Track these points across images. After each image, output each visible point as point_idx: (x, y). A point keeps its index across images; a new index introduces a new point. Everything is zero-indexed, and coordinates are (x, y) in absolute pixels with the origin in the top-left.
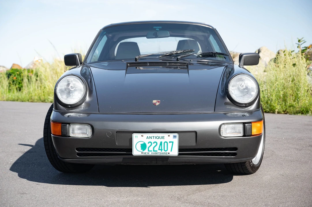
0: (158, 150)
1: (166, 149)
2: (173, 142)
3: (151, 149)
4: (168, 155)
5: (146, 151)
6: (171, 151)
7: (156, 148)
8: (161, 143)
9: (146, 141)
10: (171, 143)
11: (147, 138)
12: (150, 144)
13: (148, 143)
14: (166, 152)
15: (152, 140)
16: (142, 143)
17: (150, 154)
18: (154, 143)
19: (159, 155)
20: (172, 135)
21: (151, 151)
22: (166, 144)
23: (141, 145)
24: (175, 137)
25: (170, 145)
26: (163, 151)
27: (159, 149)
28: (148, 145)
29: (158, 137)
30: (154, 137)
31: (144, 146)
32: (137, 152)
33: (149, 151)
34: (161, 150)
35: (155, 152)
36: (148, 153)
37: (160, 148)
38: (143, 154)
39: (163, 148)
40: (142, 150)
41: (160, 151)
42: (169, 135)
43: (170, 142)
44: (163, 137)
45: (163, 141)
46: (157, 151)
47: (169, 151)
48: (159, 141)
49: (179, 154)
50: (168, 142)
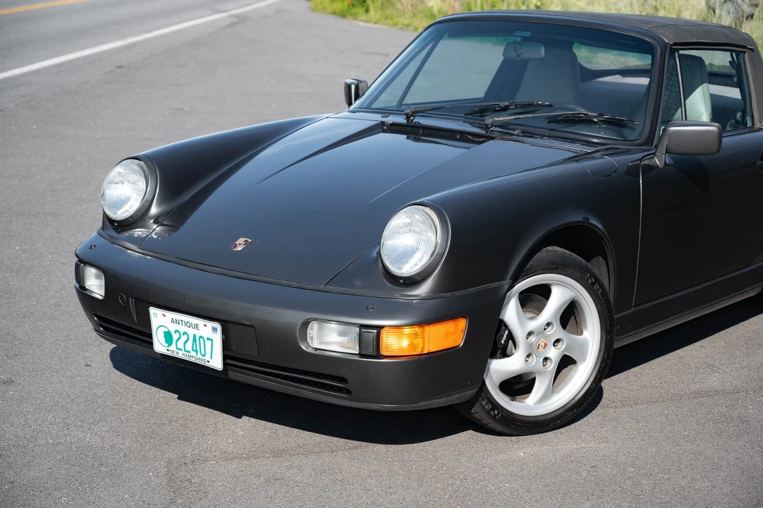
0: (190, 350)
1: (203, 353)
2: (212, 340)
3: (180, 345)
4: (207, 364)
5: (173, 347)
6: (211, 358)
7: (189, 347)
8: (195, 336)
9: (172, 328)
10: (210, 342)
11: (173, 321)
12: (178, 334)
13: (175, 333)
14: (204, 358)
15: (182, 329)
16: (166, 330)
17: (181, 355)
18: (183, 334)
19: (193, 360)
20: (211, 324)
21: (181, 350)
22: (202, 340)
23: (164, 332)
24: (215, 330)
25: (208, 343)
26: (199, 356)
27: (193, 350)
28: (175, 336)
29: (189, 325)
30: (183, 323)
31: (168, 336)
32: (160, 346)
33: (177, 349)
34: (196, 351)
35: (188, 354)
36: (178, 353)
37: (194, 348)
38: (169, 354)
39: (198, 349)
40: (167, 344)
41: (193, 354)
42: (205, 323)
43: (208, 339)
44: (196, 326)
45: (198, 334)
46: (189, 352)
47: (207, 357)
48: (191, 332)
49: (225, 369)
50: (206, 339)
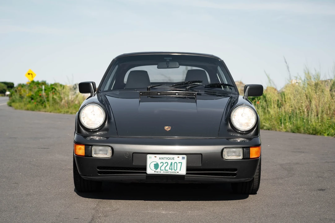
1: (175, 169)
2: (181, 163)
3: (163, 168)
4: (177, 174)
5: (159, 170)
6: (180, 170)
7: (167, 168)
8: (172, 163)
9: (159, 162)
10: (181, 164)
11: (160, 158)
12: (162, 164)
13: (161, 163)
14: (175, 171)
15: (164, 161)
16: (156, 163)
17: (162, 173)
18: (165, 163)
19: (169, 173)
20: (181, 156)
21: (163, 170)
22: (176, 164)
23: (154, 164)
24: (183, 158)
25: (179, 165)
26: (173, 171)
27: (170, 169)
28: (160, 165)
29: (168, 158)
30: (166, 158)
31: (156, 166)
32: (150, 170)
33: (161, 170)
34: (172, 169)
35: (166, 171)
36: (160, 172)
37: (171, 168)
38: (156, 173)
39: (173, 168)
40: (155, 169)
41: (170, 170)
42: (178, 156)
43: (179, 163)
44: (173, 159)
45: (173, 161)
46: (167, 170)
47: (178, 171)
48: (169, 162)
49: (187, 174)
50: (178, 163)
